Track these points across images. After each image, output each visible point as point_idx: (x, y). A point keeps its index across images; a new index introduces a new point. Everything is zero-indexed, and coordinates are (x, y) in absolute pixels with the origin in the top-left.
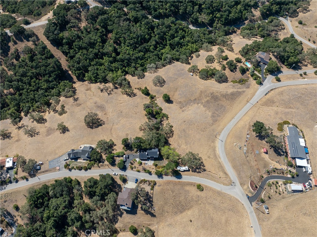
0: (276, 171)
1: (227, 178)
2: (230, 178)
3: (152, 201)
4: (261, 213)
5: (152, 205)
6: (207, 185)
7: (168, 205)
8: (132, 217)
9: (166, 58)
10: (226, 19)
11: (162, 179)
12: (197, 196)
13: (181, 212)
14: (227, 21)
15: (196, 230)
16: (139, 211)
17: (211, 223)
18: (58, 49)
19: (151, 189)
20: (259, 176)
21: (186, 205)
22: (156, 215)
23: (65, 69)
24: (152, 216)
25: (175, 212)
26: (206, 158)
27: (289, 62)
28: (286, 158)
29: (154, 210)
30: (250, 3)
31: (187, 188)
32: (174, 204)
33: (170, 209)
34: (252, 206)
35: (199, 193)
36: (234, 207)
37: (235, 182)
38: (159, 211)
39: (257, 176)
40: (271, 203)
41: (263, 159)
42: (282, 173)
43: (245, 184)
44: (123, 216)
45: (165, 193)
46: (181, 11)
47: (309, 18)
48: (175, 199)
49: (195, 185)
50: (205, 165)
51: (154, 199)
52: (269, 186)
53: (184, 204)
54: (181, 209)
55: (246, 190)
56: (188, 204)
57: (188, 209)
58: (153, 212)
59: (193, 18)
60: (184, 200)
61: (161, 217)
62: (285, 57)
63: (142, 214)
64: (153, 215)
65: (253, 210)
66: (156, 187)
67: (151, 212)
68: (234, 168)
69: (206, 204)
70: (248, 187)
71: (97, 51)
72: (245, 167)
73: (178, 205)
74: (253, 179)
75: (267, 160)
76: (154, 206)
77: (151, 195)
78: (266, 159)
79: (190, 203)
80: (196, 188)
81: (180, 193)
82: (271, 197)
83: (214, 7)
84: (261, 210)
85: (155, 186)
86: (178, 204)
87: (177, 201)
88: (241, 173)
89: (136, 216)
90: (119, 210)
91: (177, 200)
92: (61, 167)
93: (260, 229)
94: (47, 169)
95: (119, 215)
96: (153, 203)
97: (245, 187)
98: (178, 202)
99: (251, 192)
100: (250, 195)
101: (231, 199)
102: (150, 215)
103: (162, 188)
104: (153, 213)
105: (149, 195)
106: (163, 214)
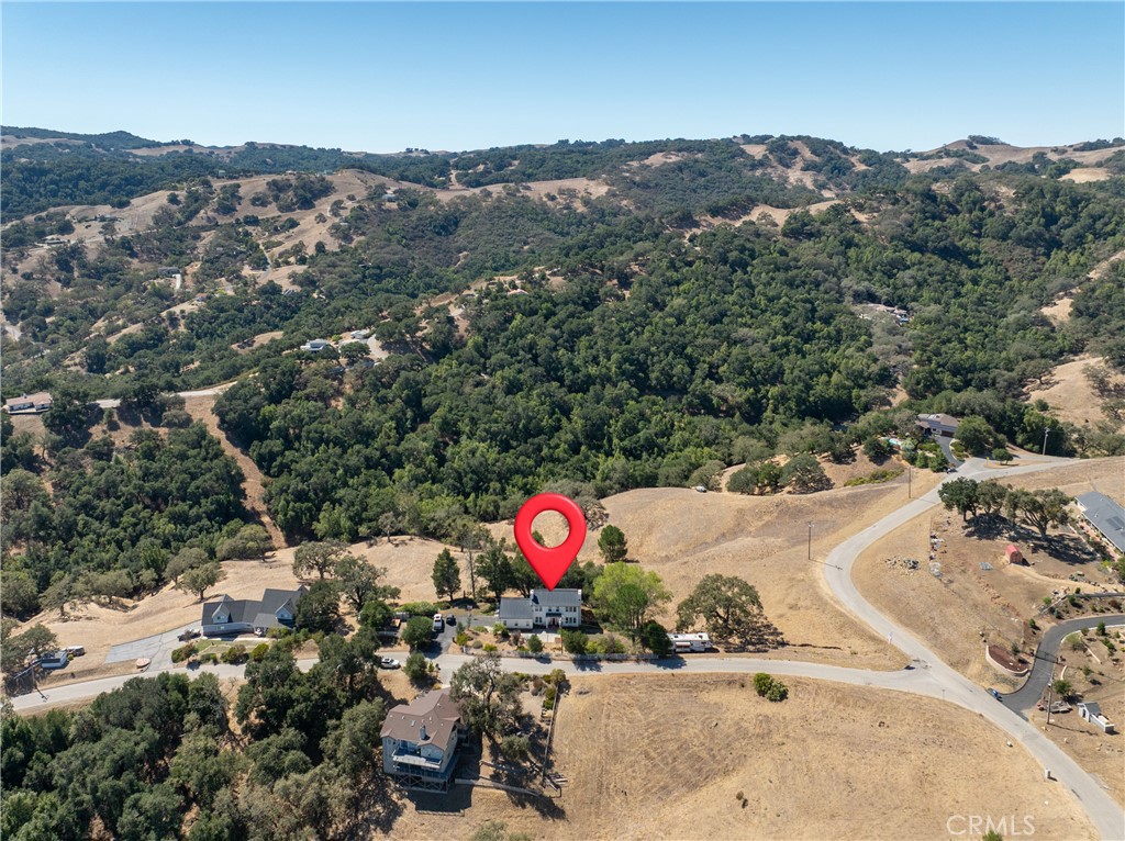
0: (1087, 605)
1: (884, 651)
2: (897, 651)
3: (550, 748)
4: (1078, 734)
5: (550, 764)
6: (799, 675)
7: (627, 759)
8: (444, 823)
9: (610, 471)
10: (800, 401)
11: (595, 673)
12: (760, 718)
13: (693, 786)
14: (803, 407)
15: (774, 829)
16: (481, 790)
17: (845, 793)
18: (247, 455)
19: (547, 706)
20: (1019, 628)
21: (714, 756)
22: (567, 808)
23: (253, 508)
24: (544, 815)
25: (663, 788)
26: (783, 609)
27: (1028, 428)
28: (1106, 562)
29: (557, 787)
30: (870, 371)
31: (713, 697)
32: (653, 754)
33: (634, 778)
34: (1027, 720)
35: (768, 708)
36: (943, 732)
37: (921, 658)
38: (579, 793)
39: (1013, 628)
40: (1111, 699)
41: (1017, 580)
42: (1112, 609)
43: (969, 661)
44: (399, 822)
45: (608, 716)
46: (653, 375)
47: (1064, 395)
48: (657, 733)
49: (748, 684)
50: (779, 631)
51: (556, 739)
52: (1075, 649)
53: (704, 754)
54: (689, 772)
55: (980, 677)
56: (723, 752)
57: (726, 773)
58: (549, 792)
59: (694, 395)
60: (702, 737)
61: (593, 818)
62: (1009, 413)
63: (498, 801)
64: (550, 810)
65: (1036, 731)
66: (568, 702)
67: (541, 795)
68: (907, 625)
69: (809, 740)
70: (987, 667)
71: (378, 453)
72: (951, 611)
73: (675, 759)
74: (999, 641)
75: (1034, 581)
76: (555, 770)
77: (543, 725)
78: (1029, 578)
79: (729, 745)
80: (752, 693)
81: (682, 714)
82: (1099, 678)
83: (759, 373)
84: (1077, 727)
85: (562, 696)
86: (671, 753)
87: (668, 740)
88: (941, 630)
89: (465, 819)
90: (382, 801)
91: (669, 737)
92: (154, 660)
93: (1098, 787)
94: (91, 666)
95: (377, 823)
96: (551, 758)
97: (975, 668)
98: (672, 746)
99: (1005, 680)
100: (1003, 689)
101: (917, 704)
102: (538, 809)
103: (598, 702)
104: (550, 800)
105: (533, 725)
106: (603, 802)
